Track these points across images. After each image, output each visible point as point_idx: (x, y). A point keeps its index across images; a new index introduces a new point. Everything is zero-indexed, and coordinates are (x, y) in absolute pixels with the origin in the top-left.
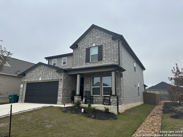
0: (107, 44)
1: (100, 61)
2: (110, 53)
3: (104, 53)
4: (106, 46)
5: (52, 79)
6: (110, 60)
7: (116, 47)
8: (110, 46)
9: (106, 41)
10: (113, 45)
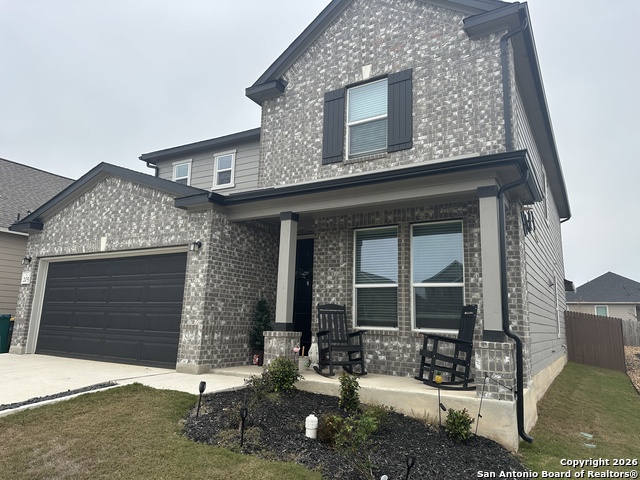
0: (439, 63)
1: (398, 154)
2: (454, 106)
3: (423, 108)
4: (430, 74)
5: (155, 241)
6: (456, 145)
7: (490, 71)
8: (457, 68)
9: (435, 44)
10: (474, 61)
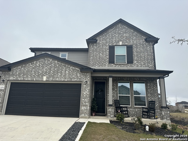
0: (139, 46)
1: (130, 64)
2: (143, 56)
3: (136, 55)
4: (137, 48)
5: (69, 80)
6: (143, 65)
7: (150, 50)
8: (143, 48)
9: (138, 41)
10: (147, 48)
